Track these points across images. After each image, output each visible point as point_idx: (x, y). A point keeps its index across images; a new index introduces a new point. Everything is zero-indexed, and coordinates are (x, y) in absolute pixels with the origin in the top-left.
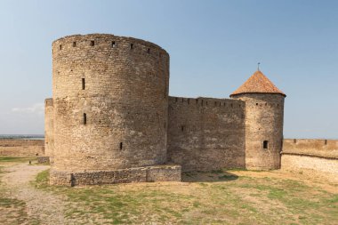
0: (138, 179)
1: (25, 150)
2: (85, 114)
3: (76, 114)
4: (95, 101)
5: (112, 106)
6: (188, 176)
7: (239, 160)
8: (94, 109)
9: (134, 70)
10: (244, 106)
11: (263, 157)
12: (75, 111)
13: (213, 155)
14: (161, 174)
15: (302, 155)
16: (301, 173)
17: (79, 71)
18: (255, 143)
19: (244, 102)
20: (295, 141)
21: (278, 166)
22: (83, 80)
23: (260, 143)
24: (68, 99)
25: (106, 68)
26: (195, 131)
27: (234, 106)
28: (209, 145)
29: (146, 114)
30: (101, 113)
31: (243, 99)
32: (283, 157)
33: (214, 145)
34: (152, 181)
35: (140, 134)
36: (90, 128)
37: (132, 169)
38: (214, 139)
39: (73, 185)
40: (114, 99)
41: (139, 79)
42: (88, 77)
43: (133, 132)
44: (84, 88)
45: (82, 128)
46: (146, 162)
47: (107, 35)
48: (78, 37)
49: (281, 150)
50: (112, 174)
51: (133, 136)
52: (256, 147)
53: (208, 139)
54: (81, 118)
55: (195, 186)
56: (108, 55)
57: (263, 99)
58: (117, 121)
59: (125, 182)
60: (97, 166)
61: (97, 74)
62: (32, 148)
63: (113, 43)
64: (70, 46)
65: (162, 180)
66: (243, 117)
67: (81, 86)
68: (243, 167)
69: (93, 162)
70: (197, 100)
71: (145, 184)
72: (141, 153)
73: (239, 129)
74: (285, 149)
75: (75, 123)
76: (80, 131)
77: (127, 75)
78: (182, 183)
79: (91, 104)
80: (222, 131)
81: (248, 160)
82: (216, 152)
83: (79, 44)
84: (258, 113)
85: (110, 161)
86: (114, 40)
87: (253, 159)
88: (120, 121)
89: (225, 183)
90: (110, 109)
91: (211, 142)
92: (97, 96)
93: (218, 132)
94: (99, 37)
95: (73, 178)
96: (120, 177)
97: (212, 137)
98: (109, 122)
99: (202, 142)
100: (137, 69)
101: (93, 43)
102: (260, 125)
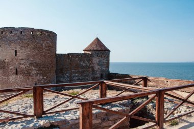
2: (16, 69)
3: (11, 69)
4: (22, 62)
5: (31, 64)
9: (42, 45)
12: (11, 67)
19: (91, 55)
22: (16, 51)
24: (7, 60)
25: (28, 45)
28: (74, 78)
29: (48, 67)
30: (26, 68)
31: (90, 53)
33: (77, 78)
35: (45, 78)
36: (19, 76)
40: (32, 61)
41: (44, 50)
42: (18, 49)
43: (41, 77)
44: (16, 55)
45: (15, 76)
48: (13, 28)
51: (42, 80)
54: (14, 71)
57: (100, 53)
61: (23, 48)
64: (8, 33)
67: (14, 54)
70: (68, 54)
75: (11, 73)
76: (13, 78)
79: (20, 64)
80: (80, 70)
83: (13, 32)
84: (98, 60)
88: (35, 72)
90: (30, 66)
91: (75, 76)
92: (23, 59)
93: (78, 71)
94: (25, 29)
97: (76, 74)
98: (30, 73)
99: (71, 77)
100: (44, 45)
101: (21, 32)
102: (99, 66)
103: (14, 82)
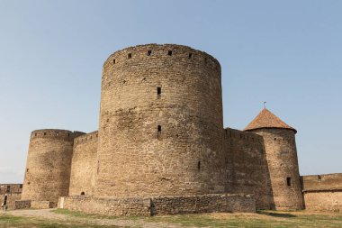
0: (219, 208)
2: (159, 127)
3: (148, 127)
4: (172, 112)
5: (190, 119)
8: (170, 121)
9: (208, 84)
10: (263, 141)
11: (289, 195)
12: (146, 123)
14: (238, 203)
15: (333, 191)
17: (154, 81)
18: (278, 180)
19: (262, 137)
20: (320, 177)
21: (303, 207)
22: (159, 89)
23: (283, 180)
24: (138, 109)
25: (185, 79)
30: (179, 126)
31: (261, 133)
32: (306, 196)
33: (243, 181)
35: (215, 153)
37: (212, 195)
38: (243, 174)
39: (152, 214)
40: (192, 112)
41: (212, 94)
42: (164, 85)
44: (159, 97)
45: (155, 142)
47: (185, 47)
48: (154, 46)
50: (192, 201)
51: (209, 155)
52: (281, 185)
53: (238, 173)
54: (154, 131)
56: (186, 66)
57: (280, 135)
58: (195, 136)
59: (206, 211)
60: (174, 190)
61: (175, 84)
63: (190, 55)
64: (143, 55)
65: (239, 211)
66: (263, 152)
69: (169, 186)
72: (216, 176)
73: (261, 164)
75: (146, 137)
76: (151, 147)
79: (167, 115)
80: (248, 166)
81: (276, 199)
83: (154, 53)
84: (277, 148)
85: (187, 184)
87: (279, 198)
88: (197, 136)
90: (188, 122)
91: (242, 177)
92: (174, 106)
93: (245, 167)
94: (176, 47)
95: (152, 206)
96: (201, 205)
97: (241, 171)
98: (187, 137)
101: (170, 53)
102: (281, 160)
103: (153, 157)
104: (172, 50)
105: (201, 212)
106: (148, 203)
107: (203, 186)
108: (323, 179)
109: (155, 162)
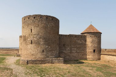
0: (49, 62)
1: (13, 52)
2: (32, 41)
3: (29, 41)
4: (35, 36)
5: (40, 38)
6: (66, 62)
7: (84, 57)
8: (34, 39)
10: (86, 37)
11: (94, 55)
12: (28, 40)
13: (75, 54)
14: (56, 61)
15: (109, 55)
16: (109, 62)
17: (30, 26)
18: (90, 50)
19: (86, 36)
20: (106, 50)
21: (99, 59)
22: (31, 29)
23: (92, 50)
24: (26, 36)
25: (39, 25)
26: (68, 46)
27: (82, 37)
28: (73, 51)
29: (52, 40)
30: (37, 40)
31: (85, 35)
32: (101, 56)
33: (75, 51)
34: (53, 63)
35: (49, 47)
36: (33, 45)
37: (47, 59)
39: (27, 64)
40: (41, 35)
41: (49, 29)
42: (33, 28)
43: (47, 46)
44: (31, 32)
45: (31, 45)
46: (51, 57)
47: (39, 15)
48: (30, 16)
49: (100, 53)
50: (40, 61)
51: (47, 48)
52: (91, 52)
54: (30, 42)
55: (68, 65)
56: (39, 21)
57: (93, 35)
58: (42, 43)
60: (35, 58)
61: (36, 27)
62: (15, 51)
64: (27, 19)
65: (57, 63)
66: (86, 41)
67: (31, 31)
68: (86, 59)
69: (34, 57)
70: (69, 35)
71: (51, 64)
72: (50, 53)
73: (84, 45)
74: (102, 53)
75: (28, 43)
76: (30, 46)
77: (45, 28)
78: (64, 64)
79: (34, 37)
80: (78, 46)
81: (88, 57)
82: (76, 54)
83: (30, 18)
84: (91, 39)
85: (39, 56)
86: (41, 16)
87: (90, 56)
89: (79, 64)
90: (39, 39)
91: (74, 50)
92: (36, 34)
93: (76, 47)
94: (36, 15)
95: (27, 62)
96: (43, 62)
98: (39, 43)
99: (71, 50)
100: (49, 25)
101: (34, 18)
102: (92, 44)
103: (30, 49)
104: (35, 17)
105: (42, 63)
106: (26, 61)
107: (44, 57)
108: (107, 51)
109: (31, 50)
